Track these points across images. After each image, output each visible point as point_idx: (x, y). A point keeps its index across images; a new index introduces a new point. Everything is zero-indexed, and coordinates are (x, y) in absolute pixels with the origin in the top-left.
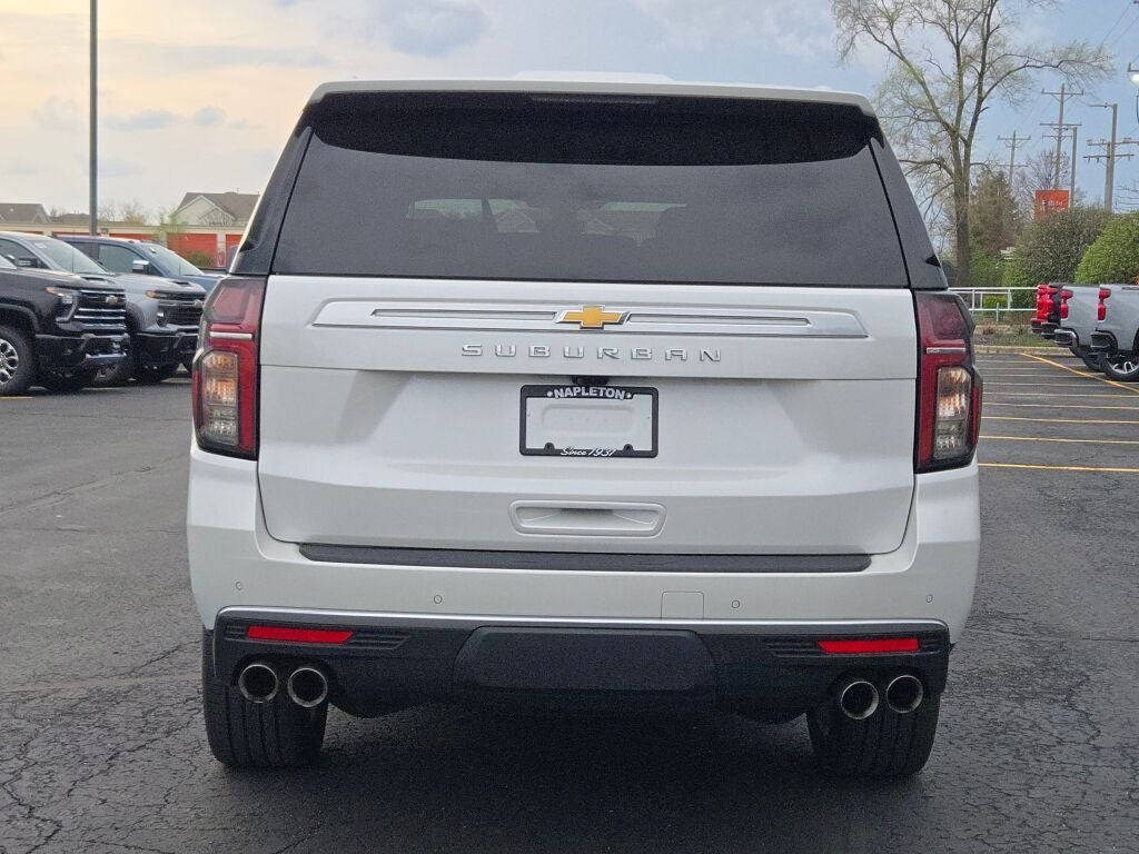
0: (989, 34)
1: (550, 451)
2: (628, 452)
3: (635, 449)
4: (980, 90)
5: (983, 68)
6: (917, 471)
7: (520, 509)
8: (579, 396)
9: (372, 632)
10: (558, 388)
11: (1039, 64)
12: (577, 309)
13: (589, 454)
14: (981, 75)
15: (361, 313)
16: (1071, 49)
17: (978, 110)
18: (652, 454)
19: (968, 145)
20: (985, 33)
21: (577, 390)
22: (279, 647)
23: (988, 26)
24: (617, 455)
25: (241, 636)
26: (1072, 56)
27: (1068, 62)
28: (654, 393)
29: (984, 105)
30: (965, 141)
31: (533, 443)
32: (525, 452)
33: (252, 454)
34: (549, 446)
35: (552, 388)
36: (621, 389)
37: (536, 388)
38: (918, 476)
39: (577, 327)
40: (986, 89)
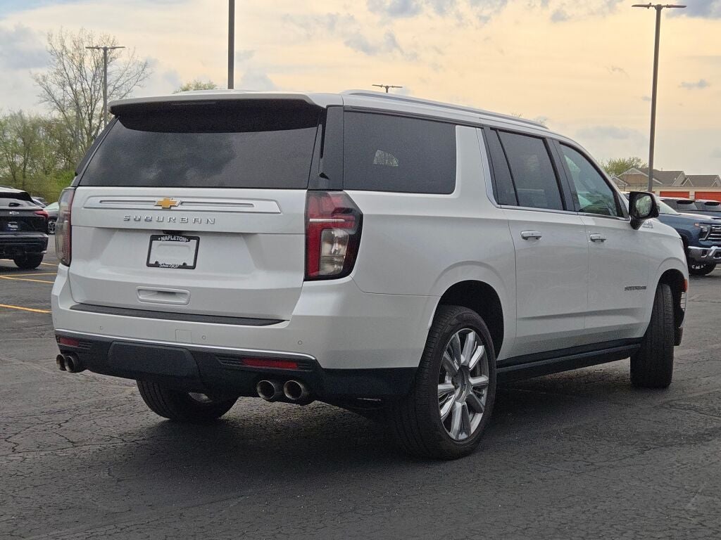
1: (157, 265)
2: (184, 266)
3: (188, 265)
6: (305, 280)
7: (139, 290)
8: (170, 240)
10: (162, 236)
12: (162, 199)
13: (169, 267)
18: (193, 267)
21: (170, 237)
24: (180, 267)
28: (198, 239)
31: (152, 262)
32: (149, 265)
34: (157, 262)
35: (160, 236)
36: (185, 237)
37: (156, 236)
38: (305, 282)
39: (160, 208)
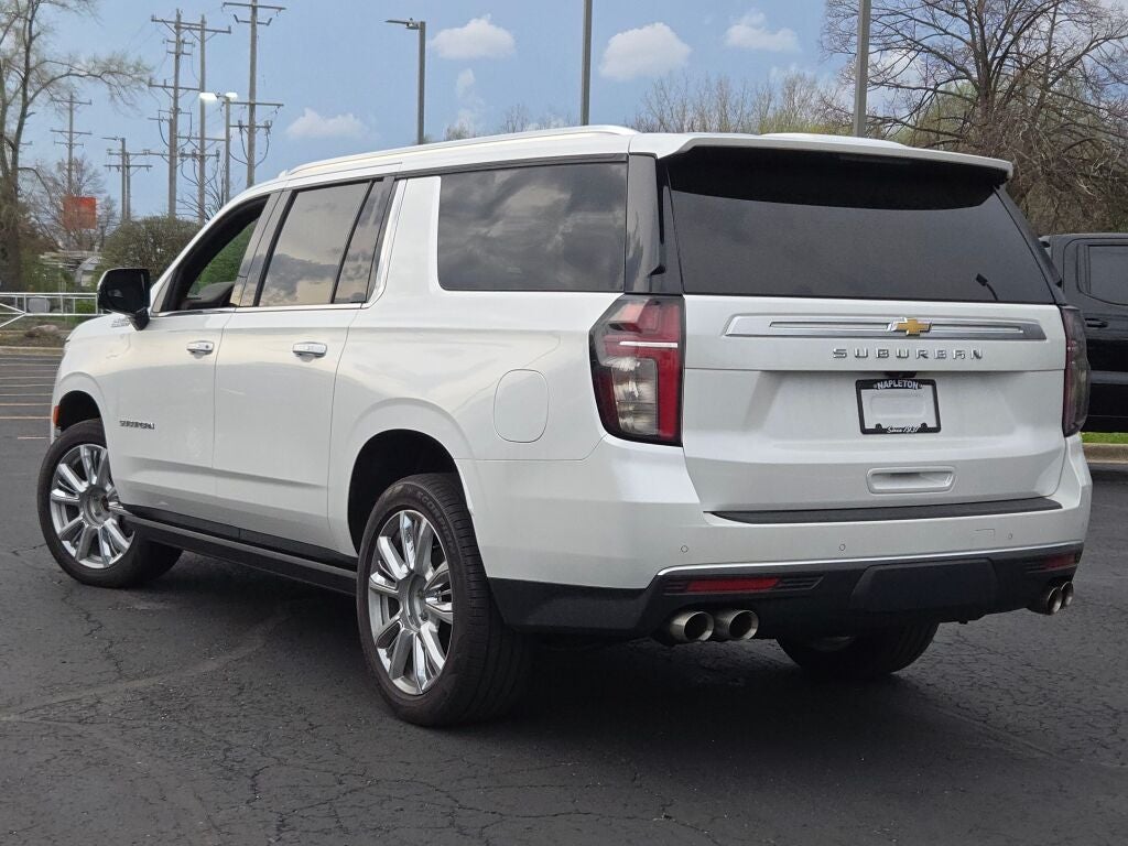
0: (31, 39)
1: (879, 430)
2: (924, 429)
3: (928, 426)
4: (25, 95)
5: (27, 74)
6: (1066, 435)
7: (875, 475)
8: (892, 387)
9: (791, 577)
10: (879, 381)
11: (82, 73)
13: (903, 431)
14: (25, 81)
15: (761, 325)
16: (111, 61)
17: (24, 115)
18: (937, 430)
19: (15, 149)
20: (27, 37)
21: (891, 382)
22: (718, 596)
23: (30, 32)
24: (919, 431)
25: (681, 591)
26: (113, 67)
27: (112, 73)
28: (932, 383)
29: (29, 110)
30: (11, 145)
31: (869, 425)
32: (865, 431)
33: (676, 442)
34: (879, 426)
35: (877, 381)
36: (916, 381)
37: (866, 382)
38: (1068, 439)
39: (903, 334)
40: (30, 94)
